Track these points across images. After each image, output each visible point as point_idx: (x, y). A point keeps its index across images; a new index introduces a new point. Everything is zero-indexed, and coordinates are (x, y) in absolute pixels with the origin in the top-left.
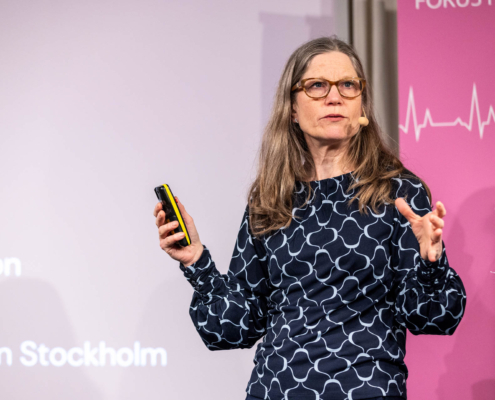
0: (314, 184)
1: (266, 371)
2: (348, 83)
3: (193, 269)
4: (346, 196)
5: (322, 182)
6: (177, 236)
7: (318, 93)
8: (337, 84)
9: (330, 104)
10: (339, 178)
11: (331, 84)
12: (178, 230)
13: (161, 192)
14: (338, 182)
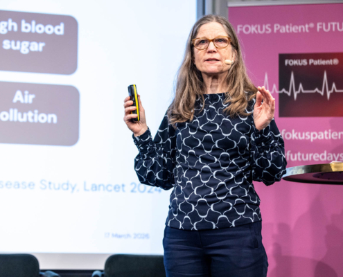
0: (206, 96)
1: (179, 212)
2: (220, 40)
3: (138, 139)
4: (224, 106)
5: (211, 95)
6: (133, 115)
7: (203, 46)
8: (213, 40)
9: (209, 52)
10: (220, 94)
11: (210, 41)
12: (134, 112)
13: (131, 89)
14: (220, 97)
